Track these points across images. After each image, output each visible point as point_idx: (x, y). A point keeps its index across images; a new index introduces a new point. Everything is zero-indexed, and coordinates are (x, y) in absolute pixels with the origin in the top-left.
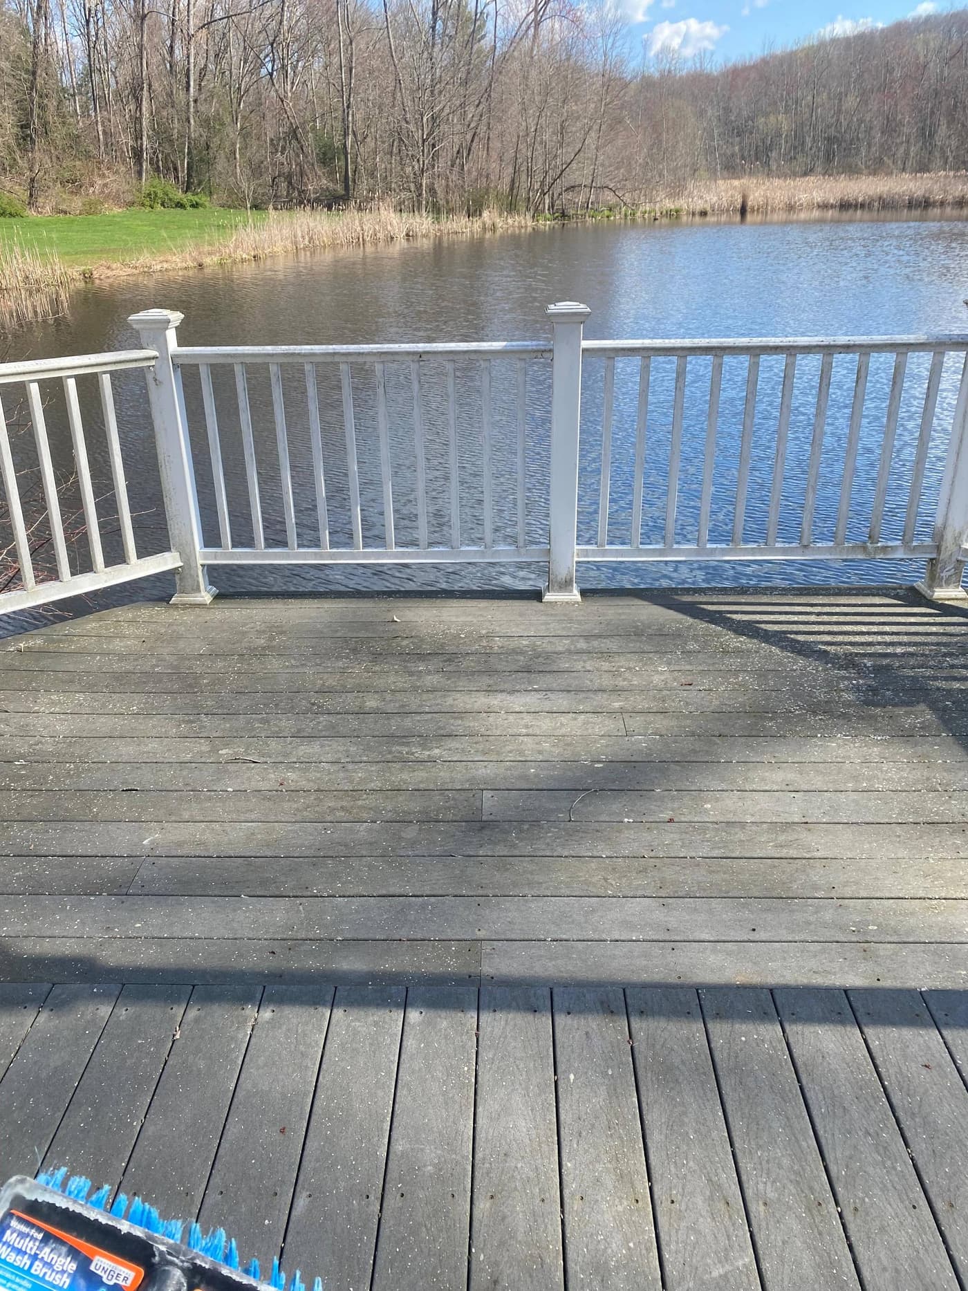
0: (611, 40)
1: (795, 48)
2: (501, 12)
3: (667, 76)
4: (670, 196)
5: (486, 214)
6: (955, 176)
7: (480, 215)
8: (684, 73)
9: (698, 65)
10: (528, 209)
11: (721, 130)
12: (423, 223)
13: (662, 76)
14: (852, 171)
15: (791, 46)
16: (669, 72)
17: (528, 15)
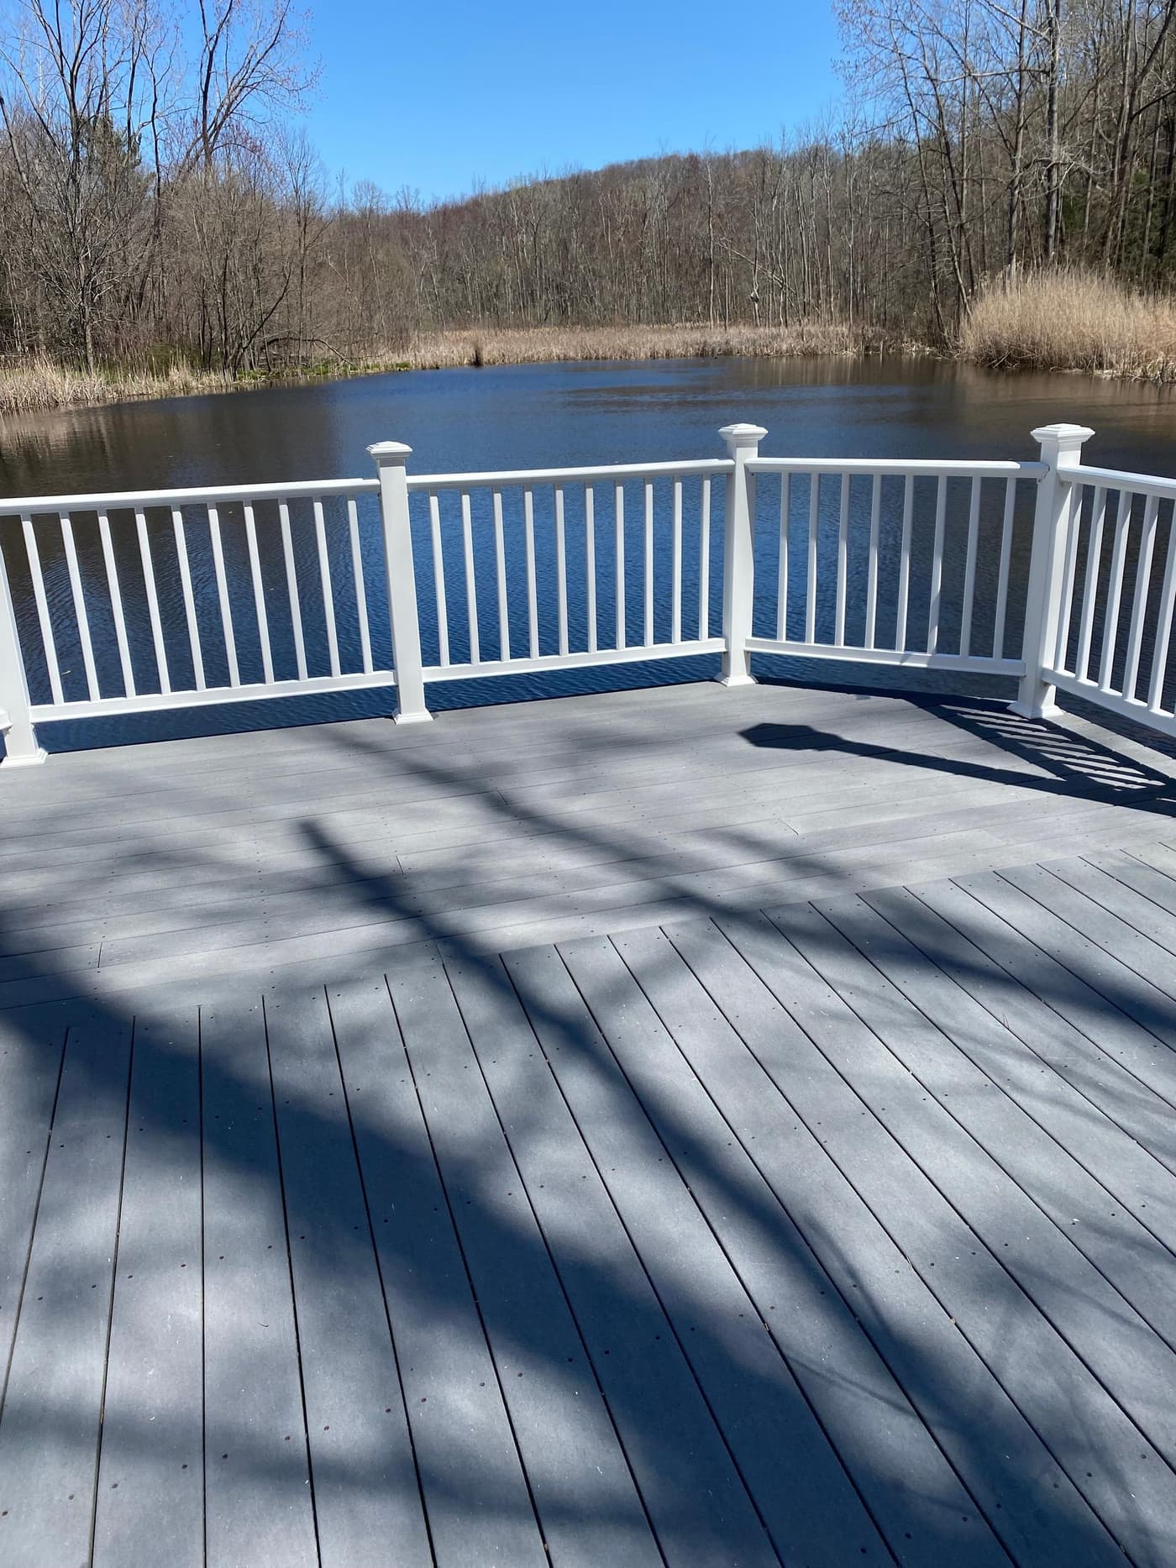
0: (301, 175)
1: (507, 189)
2: (162, 136)
3: (368, 216)
4: (394, 349)
5: (173, 372)
6: (692, 328)
7: (167, 375)
8: (388, 212)
9: (403, 204)
10: (225, 367)
11: (440, 276)
12: (93, 384)
13: (364, 215)
14: (586, 322)
15: (502, 187)
16: (371, 211)
17: (194, 144)
